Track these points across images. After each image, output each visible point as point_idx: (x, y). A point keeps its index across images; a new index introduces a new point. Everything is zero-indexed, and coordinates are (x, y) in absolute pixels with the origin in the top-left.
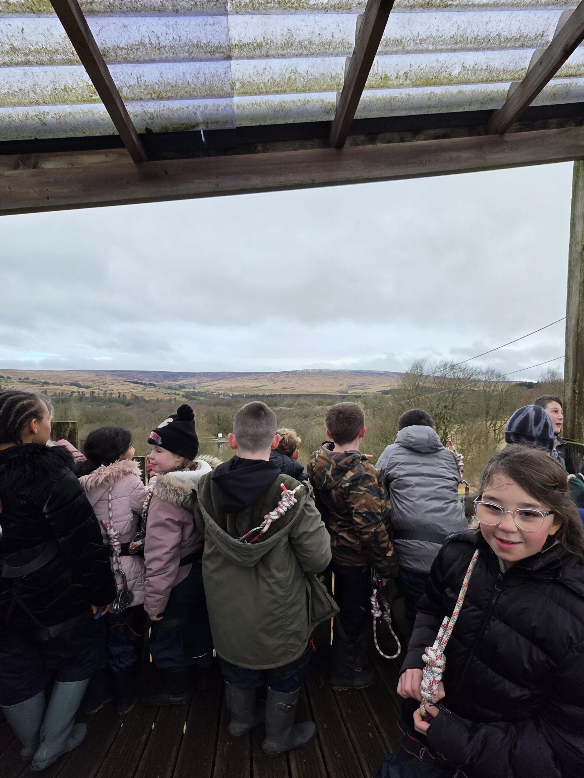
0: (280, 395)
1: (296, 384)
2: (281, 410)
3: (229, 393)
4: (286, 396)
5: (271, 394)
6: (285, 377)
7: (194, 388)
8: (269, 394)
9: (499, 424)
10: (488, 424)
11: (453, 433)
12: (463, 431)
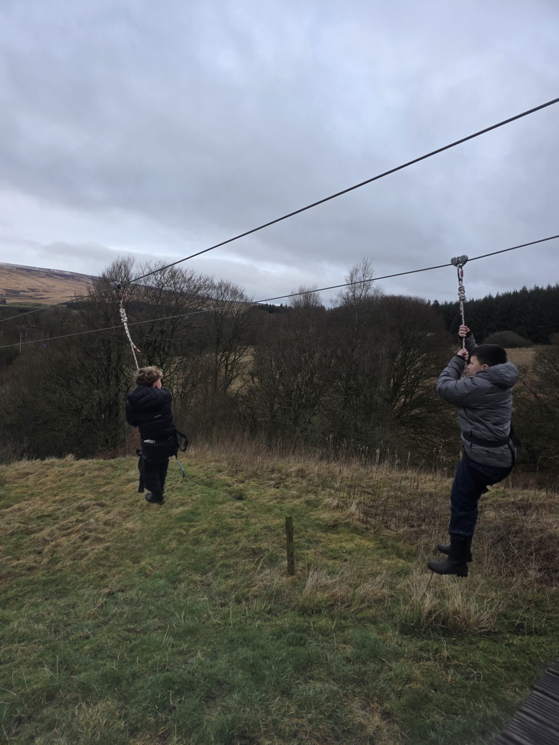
9: (232, 357)
10: (219, 358)
11: (172, 370)
12: (186, 367)
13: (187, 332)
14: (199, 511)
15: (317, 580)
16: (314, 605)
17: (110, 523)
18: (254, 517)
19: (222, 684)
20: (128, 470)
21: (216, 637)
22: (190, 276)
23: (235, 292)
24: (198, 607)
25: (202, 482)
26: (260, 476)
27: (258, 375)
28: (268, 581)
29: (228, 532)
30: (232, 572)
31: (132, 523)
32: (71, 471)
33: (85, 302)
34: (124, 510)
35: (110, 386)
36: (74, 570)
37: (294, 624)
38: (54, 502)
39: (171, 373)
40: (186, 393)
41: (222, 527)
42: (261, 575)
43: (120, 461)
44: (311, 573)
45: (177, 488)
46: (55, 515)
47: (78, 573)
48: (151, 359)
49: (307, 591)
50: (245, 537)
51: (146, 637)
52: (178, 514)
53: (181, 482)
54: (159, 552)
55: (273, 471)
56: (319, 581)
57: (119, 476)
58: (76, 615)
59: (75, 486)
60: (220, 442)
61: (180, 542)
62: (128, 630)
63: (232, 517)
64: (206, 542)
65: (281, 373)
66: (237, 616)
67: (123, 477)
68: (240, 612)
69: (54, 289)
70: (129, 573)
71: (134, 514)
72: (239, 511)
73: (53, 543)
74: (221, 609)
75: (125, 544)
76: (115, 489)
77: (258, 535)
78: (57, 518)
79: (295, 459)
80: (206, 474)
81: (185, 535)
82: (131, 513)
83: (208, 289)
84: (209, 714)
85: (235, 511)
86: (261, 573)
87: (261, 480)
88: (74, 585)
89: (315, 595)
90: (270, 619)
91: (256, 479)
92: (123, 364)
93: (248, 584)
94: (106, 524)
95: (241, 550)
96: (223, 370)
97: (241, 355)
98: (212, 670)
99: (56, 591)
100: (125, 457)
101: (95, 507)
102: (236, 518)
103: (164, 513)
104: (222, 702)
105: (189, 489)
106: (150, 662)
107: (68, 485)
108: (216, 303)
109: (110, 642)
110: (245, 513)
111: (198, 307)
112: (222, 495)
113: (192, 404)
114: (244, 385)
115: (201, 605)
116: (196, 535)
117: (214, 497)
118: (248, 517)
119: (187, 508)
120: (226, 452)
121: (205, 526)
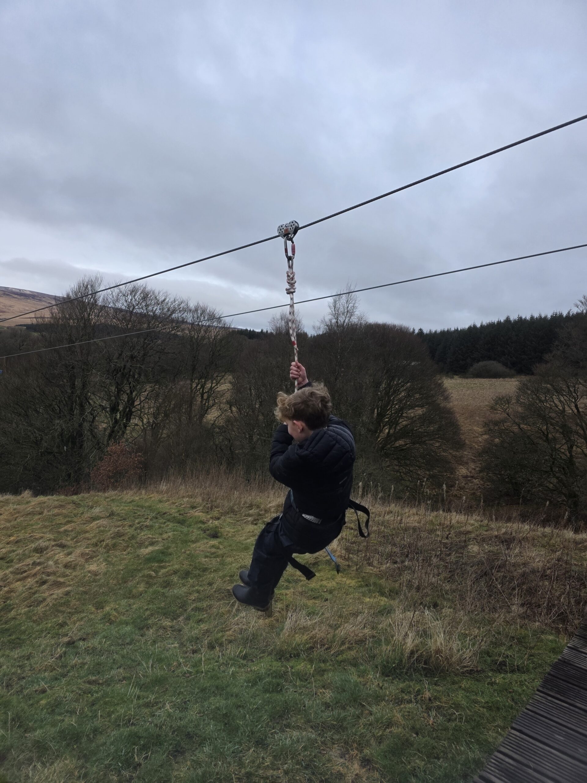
9: (208, 385)
10: (194, 385)
11: (142, 399)
12: (157, 395)
13: (159, 358)
14: (170, 550)
15: (296, 621)
16: (292, 649)
17: (71, 565)
18: (230, 556)
19: (191, 738)
20: (92, 507)
21: (186, 687)
22: (163, 298)
23: (212, 317)
24: (167, 654)
25: (174, 520)
26: (237, 512)
27: (236, 404)
28: (244, 625)
29: (201, 573)
30: (205, 616)
31: (95, 565)
32: (28, 509)
33: (46, 324)
34: (87, 551)
35: (73, 415)
36: (30, 618)
37: (271, 669)
38: (8, 544)
39: (141, 402)
40: (158, 424)
41: (196, 567)
42: (236, 618)
43: (83, 497)
44: (289, 614)
45: (147, 526)
46: (9, 557)
47: (34, 621)
48: (119, 387)
49: (285, 633)
50: (220, 577)
51: (109, 689)
52: (147, 554)
53: (151, 520)
54: (125, 597)
55: (251, 507)
56: (298, 622)
57: (82, 513)
58: (31, 667)
59: (32, 525)
60: (194, 476)
61: (149, 585)
62: (90, 682)
63: (206, 557)
64: (177, 584)
65: (261, 402)
66: (210, 663)
67: (86, 516)
68: (213, 659)
69: (12, 309)
70: (90, 620)
71: (98, 555)
72: (213, 550)
73: (6, 589)
74: (192, 655)
75: (88, 588)
76: (78, 528)
77: (234, 576)
78: (12, 561)
79: (275, 493)
80: (179, 511)
81: (155, 577)
82: (94, 554)
83: (182, 312)
84: (177, 770)
85: (209, 550)
86: (237, 616)
87: (238, 516)
88: (29, 634)
89: (293, 638)
90: (245, 665)
91: (232, 516)
92: (88, 392)
93: (223, 628)
94: (66, 566)
95: (215, 591)
96: (199, 399)
97: (219, 382)
98: (182, 722)
99: (9, 641)
100: (89, 493)
101: (54, 548)
102: (211, 558)
103: (131, 553)
104: (191, 756)
105: (160, 527)
106: (113, 716)
107: (25, 524)
108: (192, 327)
109: (70, 696)
110: (220, 552)
111: (172, 331)
112: (196, 533)
113: (164, 436)
114: (221, 415)
115: (171, 653)
116: (166, 576)
117: (187, 535)
118: (223, 557)
119: (157, 548)
120: (201, 487)
121: (176, 567)
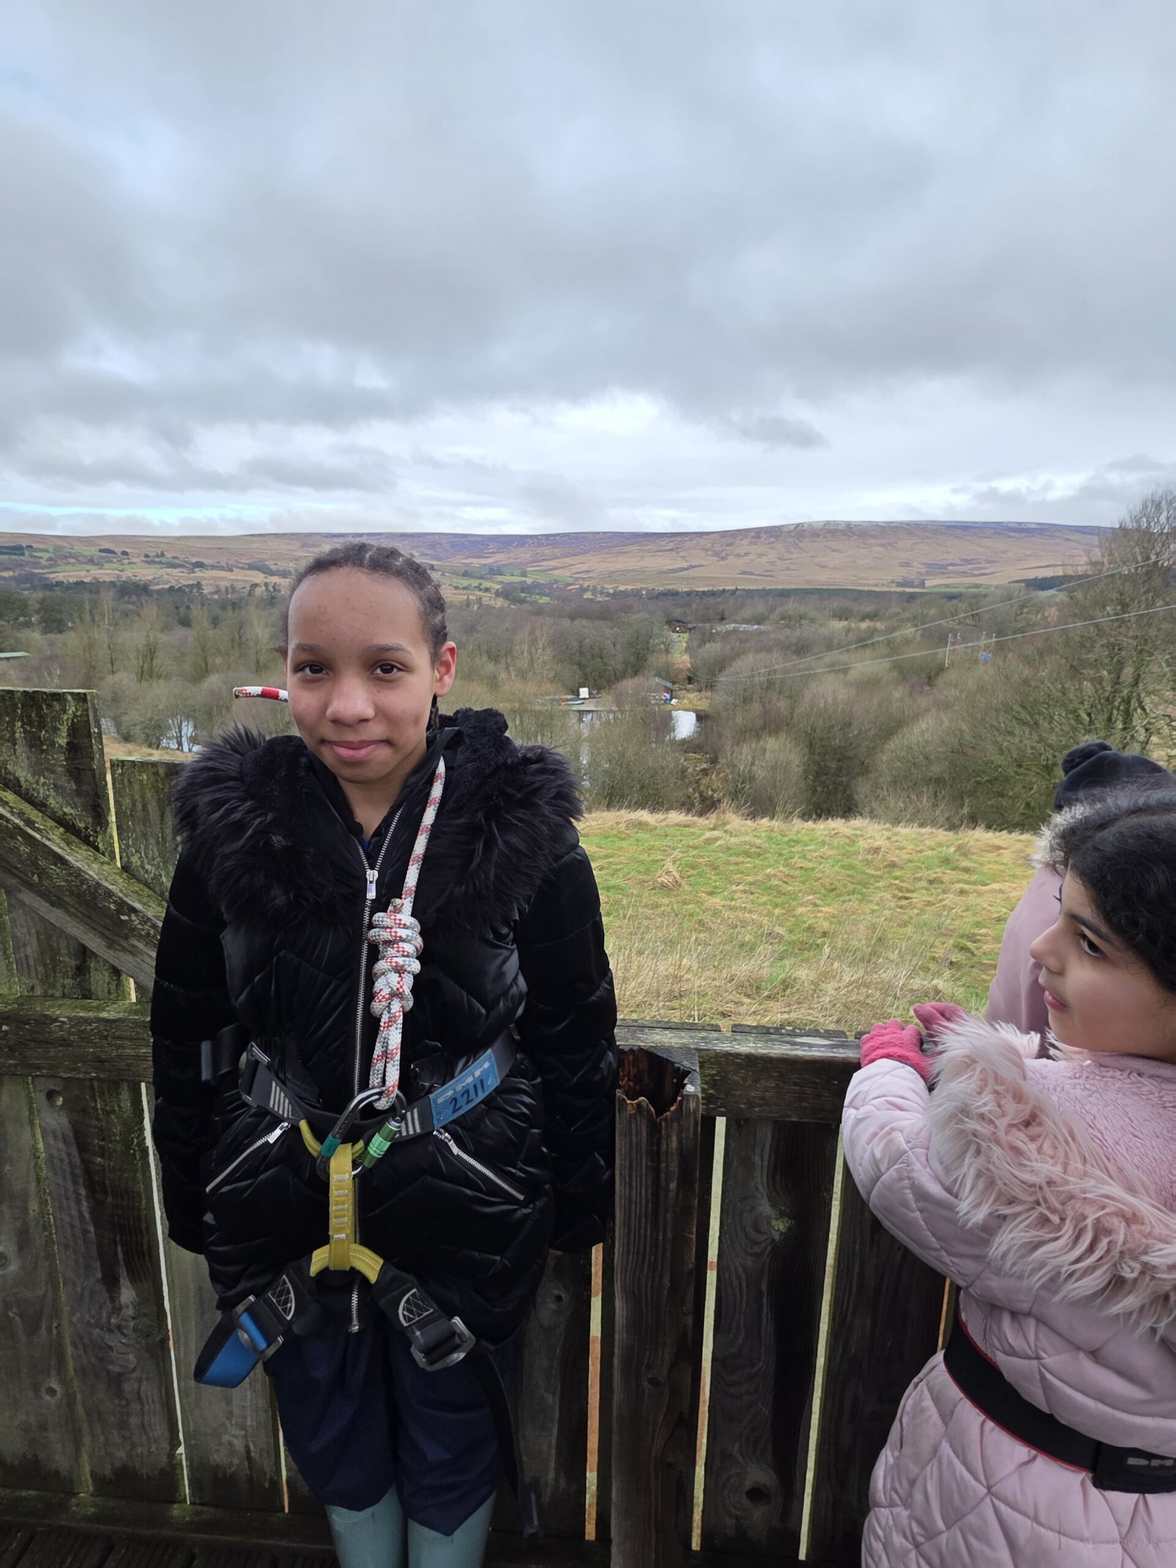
0: (734, 592)
1: (779, 563)
2: (735, 631)
3: (606, 586)
4: (750, 594)
5: (710, 588)
6: (751, 543)
7: (524, 574)
8: (706, 589)
